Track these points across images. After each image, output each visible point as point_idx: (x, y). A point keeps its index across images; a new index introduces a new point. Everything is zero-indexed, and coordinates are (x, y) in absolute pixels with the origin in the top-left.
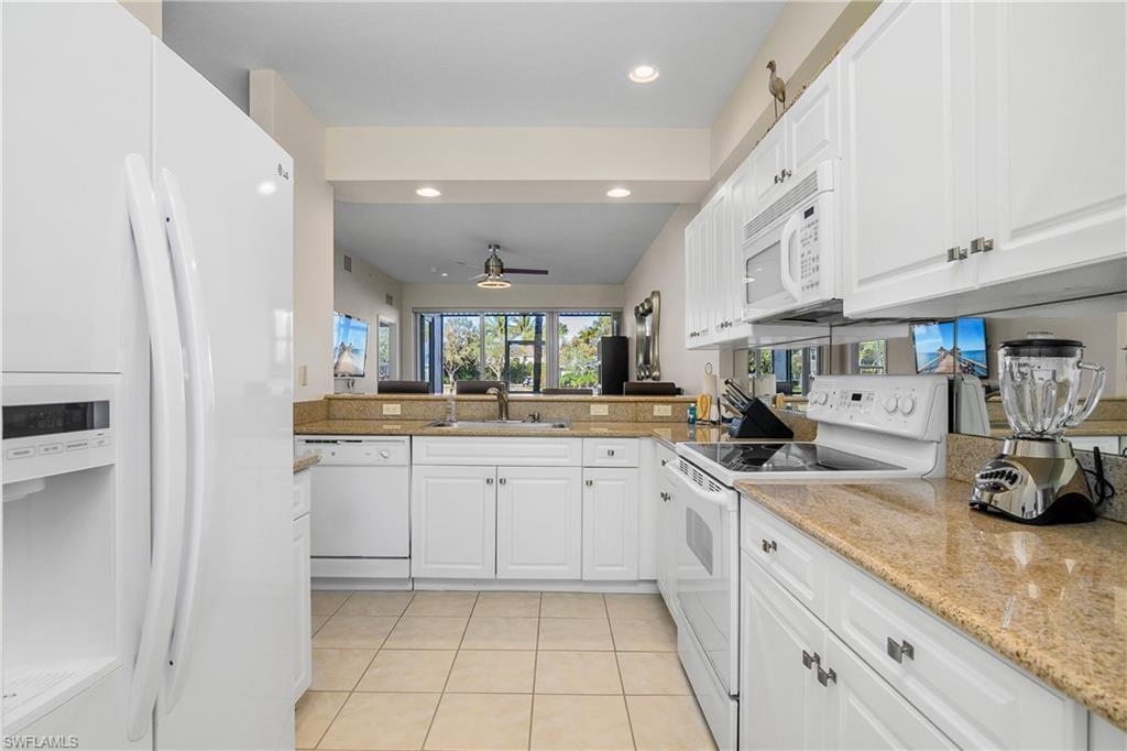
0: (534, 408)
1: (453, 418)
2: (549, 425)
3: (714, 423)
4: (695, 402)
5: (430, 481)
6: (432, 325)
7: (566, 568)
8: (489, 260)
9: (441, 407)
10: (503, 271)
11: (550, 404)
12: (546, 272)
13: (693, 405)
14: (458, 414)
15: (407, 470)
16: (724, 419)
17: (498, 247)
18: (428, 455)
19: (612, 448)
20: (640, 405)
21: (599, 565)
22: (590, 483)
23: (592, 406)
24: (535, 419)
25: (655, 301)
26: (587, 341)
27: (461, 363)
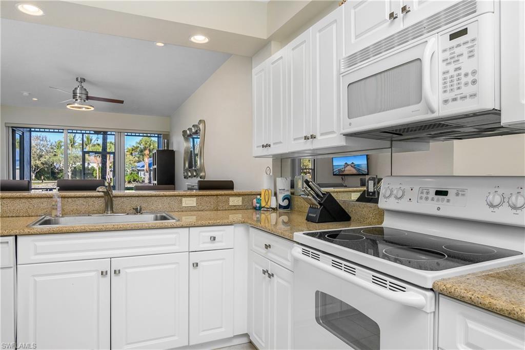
0: (136, 203)
1: (59, 214)
2: (152, 216)
3: (273, 209)
4: (260, 195)
5: (37, 279)
6: (22, 137)
7: (175, 338)
8: (76, 89)
9: (45, 204)
10: (88, 98)
11: (149, 199)
12: (122, 102)
13: (258, 197)
14: (63, 210)
15: (12, 271)
16: (280, 206)
17: (84, 80)
18: (37, 254)
19: (213, 234)
20: (220, 197)
21: (204, 331)
22: (196, 265)
23: (184, 199)
24: (138, 211)
25: (201, 126)
26: (131, 154)
27: (42, 166)
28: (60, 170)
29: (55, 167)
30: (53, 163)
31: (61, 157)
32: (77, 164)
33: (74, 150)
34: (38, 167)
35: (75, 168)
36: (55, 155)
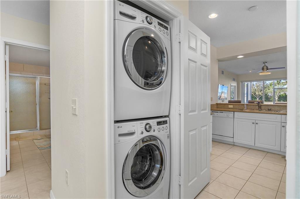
5: (238, 122)
8: (263, 67)
10: (268, 69)
14: (247, 108)
15: (233, 119)
17: (266, 63)
18: (238, 116)
22: (284, 127)
27: (262, 95)
28: (271, 97)
29: (268, 95)
30: (268, 93)
31: (272, 90)
32: (282, 93)
33: (279, 86)
34: (260, 95)
35: (280, 95)
36: (269, 89)
